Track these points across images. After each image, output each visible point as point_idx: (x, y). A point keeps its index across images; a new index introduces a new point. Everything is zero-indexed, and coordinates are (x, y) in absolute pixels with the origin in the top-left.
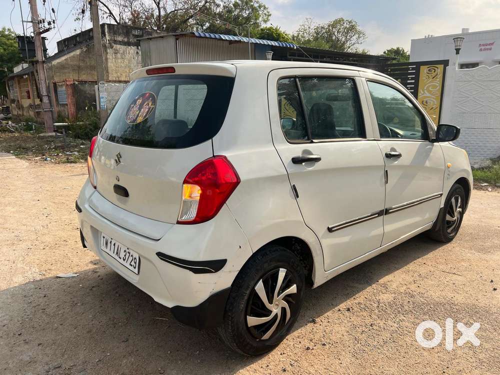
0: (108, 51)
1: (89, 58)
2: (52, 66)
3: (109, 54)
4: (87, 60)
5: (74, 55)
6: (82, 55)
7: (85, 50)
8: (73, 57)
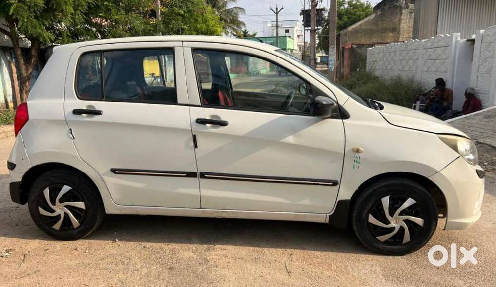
0: (403, 12)
1: (383, 21)
2: (347, 32)
3: (403, 15)
4: (380, 23)
5: (368, 19)
6: (376, 19)
7: (379, 14)
8: (367, 22)
